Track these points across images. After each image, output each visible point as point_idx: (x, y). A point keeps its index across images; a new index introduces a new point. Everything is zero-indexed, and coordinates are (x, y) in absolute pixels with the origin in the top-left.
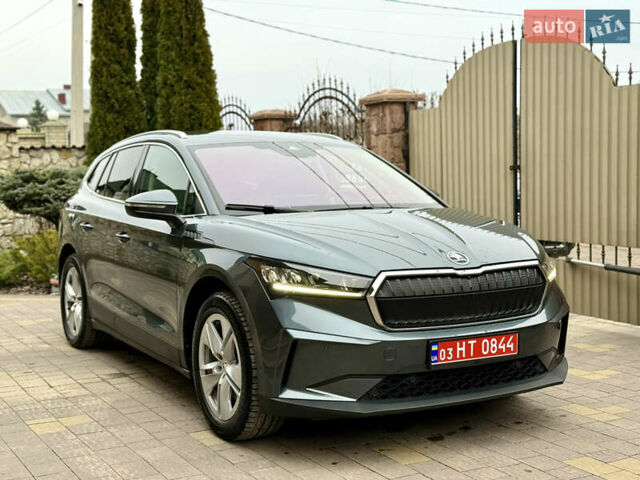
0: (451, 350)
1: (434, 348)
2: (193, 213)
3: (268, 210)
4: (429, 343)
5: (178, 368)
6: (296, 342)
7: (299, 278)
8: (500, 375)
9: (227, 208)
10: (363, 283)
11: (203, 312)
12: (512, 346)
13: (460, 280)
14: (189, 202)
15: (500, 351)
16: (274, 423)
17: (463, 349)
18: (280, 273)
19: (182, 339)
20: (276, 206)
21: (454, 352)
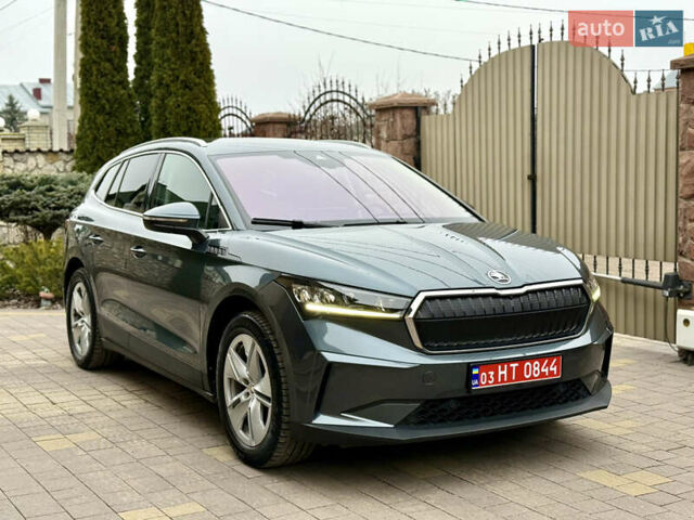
0: (492, 373)
1: (475, 372)
2: (216, 226)
3: (297, 225)
4: (470, 367)
5: (200, 391)
6: (331, 365)
7: (332, 298)
8: (542, 400)
9: (253, 223)
10: (401, 303)
11: (228, 334)
12: (555, 369)
13: (501, 300)
14: (211, 215)
15: (542, 374)
16: (305, 448)
17: (505, 372)
18: (312, 293)
19: (205, 363)
20: (305, 220)
21: (496, 376)
